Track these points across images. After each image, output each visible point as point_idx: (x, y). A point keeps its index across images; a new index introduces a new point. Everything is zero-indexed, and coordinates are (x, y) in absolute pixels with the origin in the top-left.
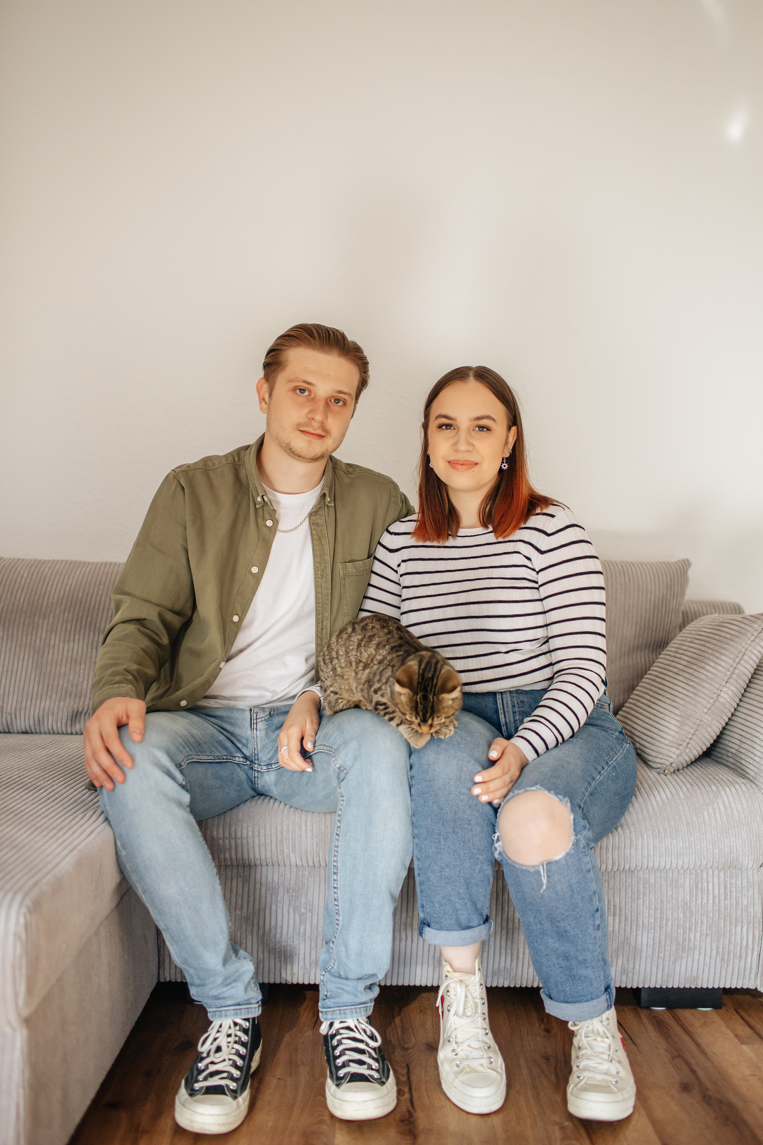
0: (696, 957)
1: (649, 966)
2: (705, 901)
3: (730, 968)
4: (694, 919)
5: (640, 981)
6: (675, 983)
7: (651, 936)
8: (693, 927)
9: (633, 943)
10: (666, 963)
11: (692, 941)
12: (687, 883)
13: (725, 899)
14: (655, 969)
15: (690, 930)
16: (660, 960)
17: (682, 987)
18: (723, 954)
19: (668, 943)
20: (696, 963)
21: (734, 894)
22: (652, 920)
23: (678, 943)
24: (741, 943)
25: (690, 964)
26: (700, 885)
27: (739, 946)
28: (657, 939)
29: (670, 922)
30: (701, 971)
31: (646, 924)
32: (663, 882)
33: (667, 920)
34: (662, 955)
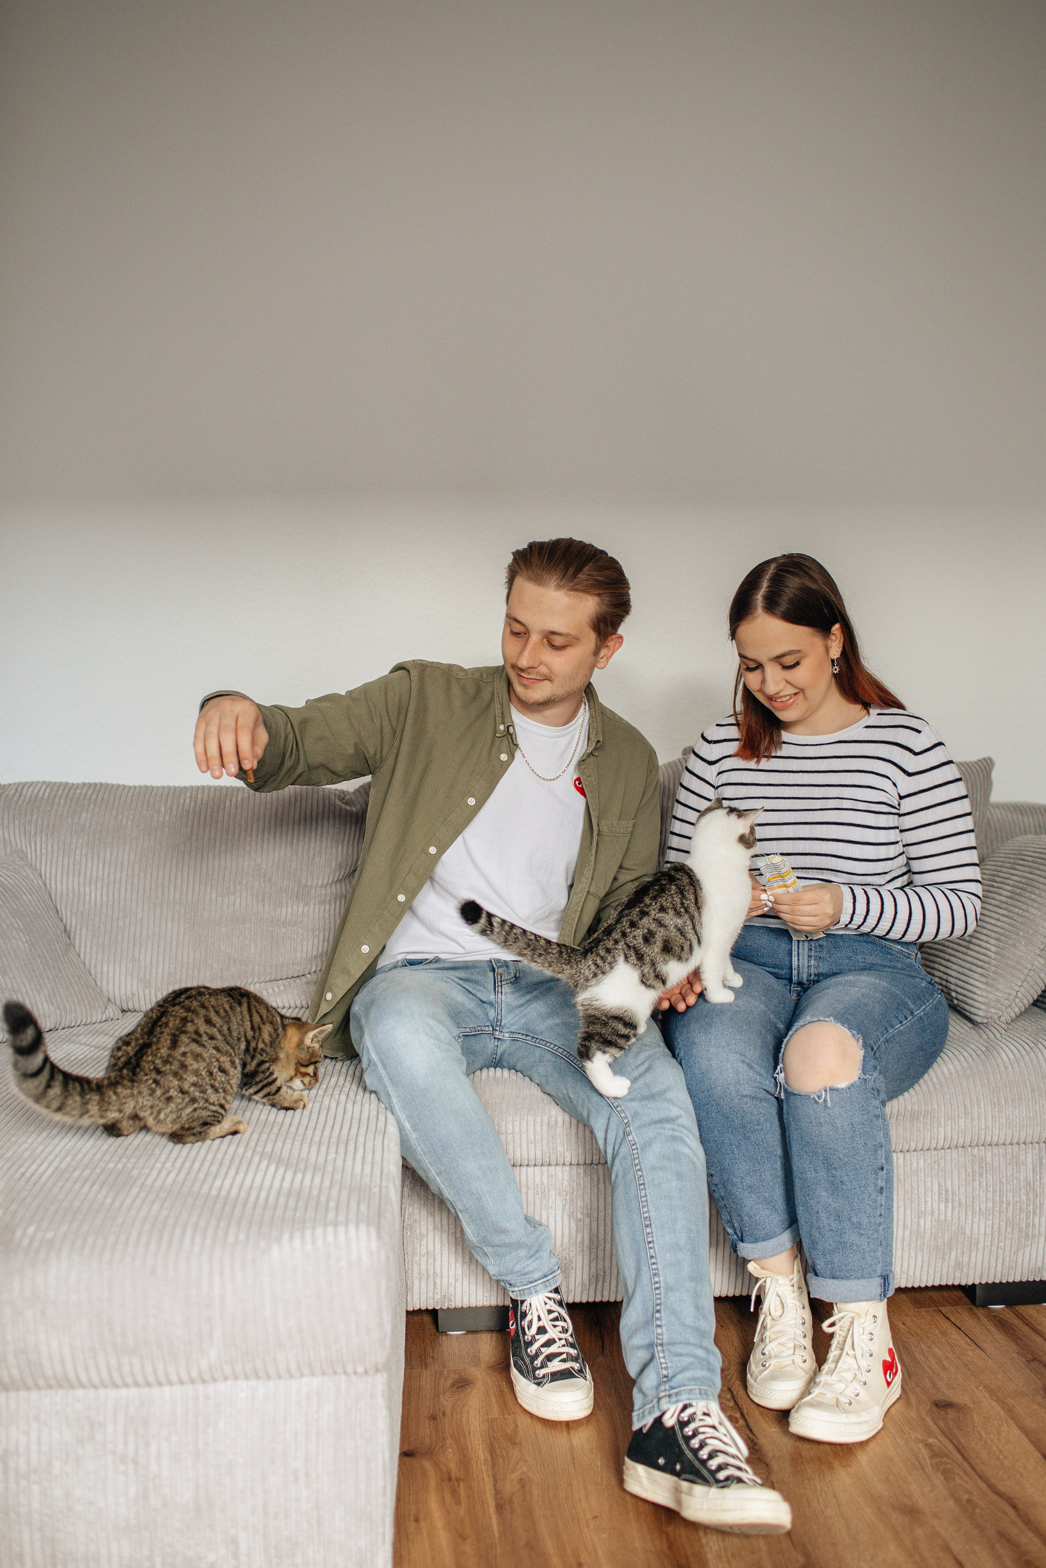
1: (987, 1257)
5: (977, 1276)
6: (1016, 1276)
7: (990, 1223)
8: (1038, 1211)
9: (968, 1233)
10: (1007, 1254)
11: (1037, 1226)
12: (1030, 1160)
14: (994, 1261)
16: (999, 1250)
17: (1024, 1280)
19: (1009, 1230)
22: (990, 1205)
23: (1020, 1230)
25: (1034, 1253)
29: (1011, 1205)
31: (984, 1210)
32: (1001, 1159)
33: (1008, 1204)
34: (1002, 1244)
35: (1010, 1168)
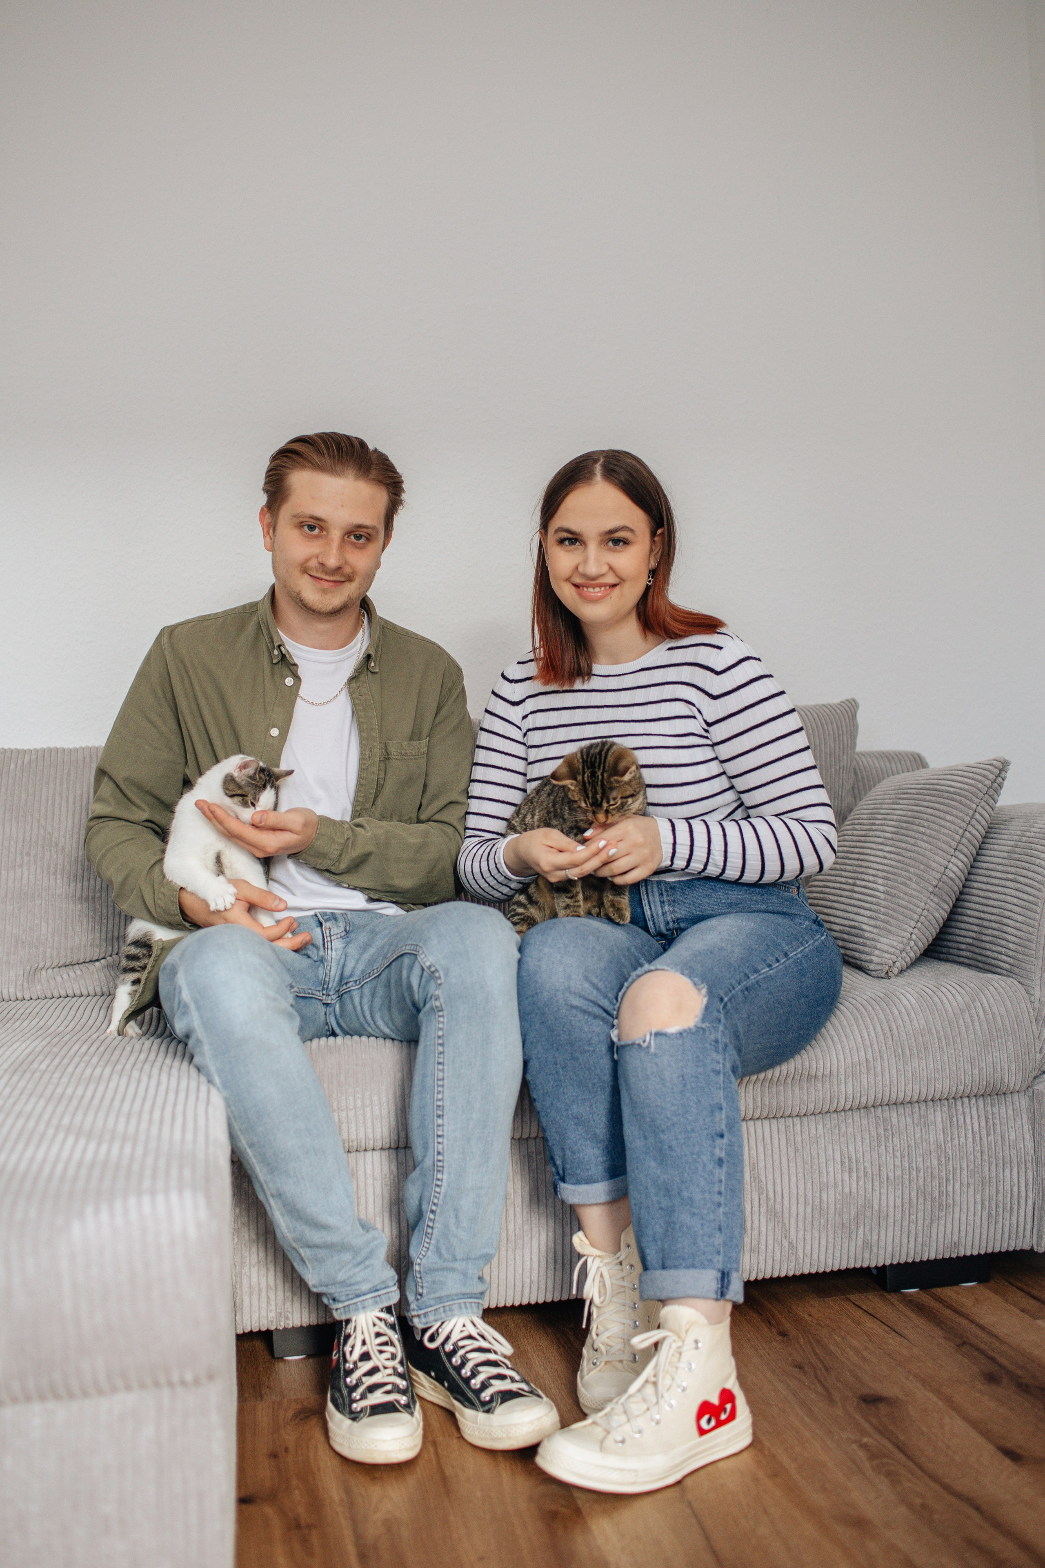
0: (957, 1216)
1: (898, 1234)
2: (962, 1140)
3: (1000, 1225)
4: (951, 1166)
5: (887, 1256)
6: (931, 1253)
7: (899, 1193)
8: (951, 1177)
9: (876, 1207)
10: (920, 1228)
11: (951, 1195)
12: (939, 1119)
13: (988, 1135)
14: (906, 1237)
15: (947, 1180)
16: (911, 1224)
17: (940, 1257)
18: (990, 1207)
19: (921, 1200)
20: (956, 1223)
21: (998, 1127)
22: (898, 1173)
23: (933, 1199)
24: (1011, 1190)
25: (949, 1226)
26: (955, 1119)
27: (1009, 1195)
29: (922, 1172)
30: (963, 1234)
31: (892, 1178)
32: (908, 1120)
33: (918, 1170)
34: (913, 1217)
35: (918, 1129)
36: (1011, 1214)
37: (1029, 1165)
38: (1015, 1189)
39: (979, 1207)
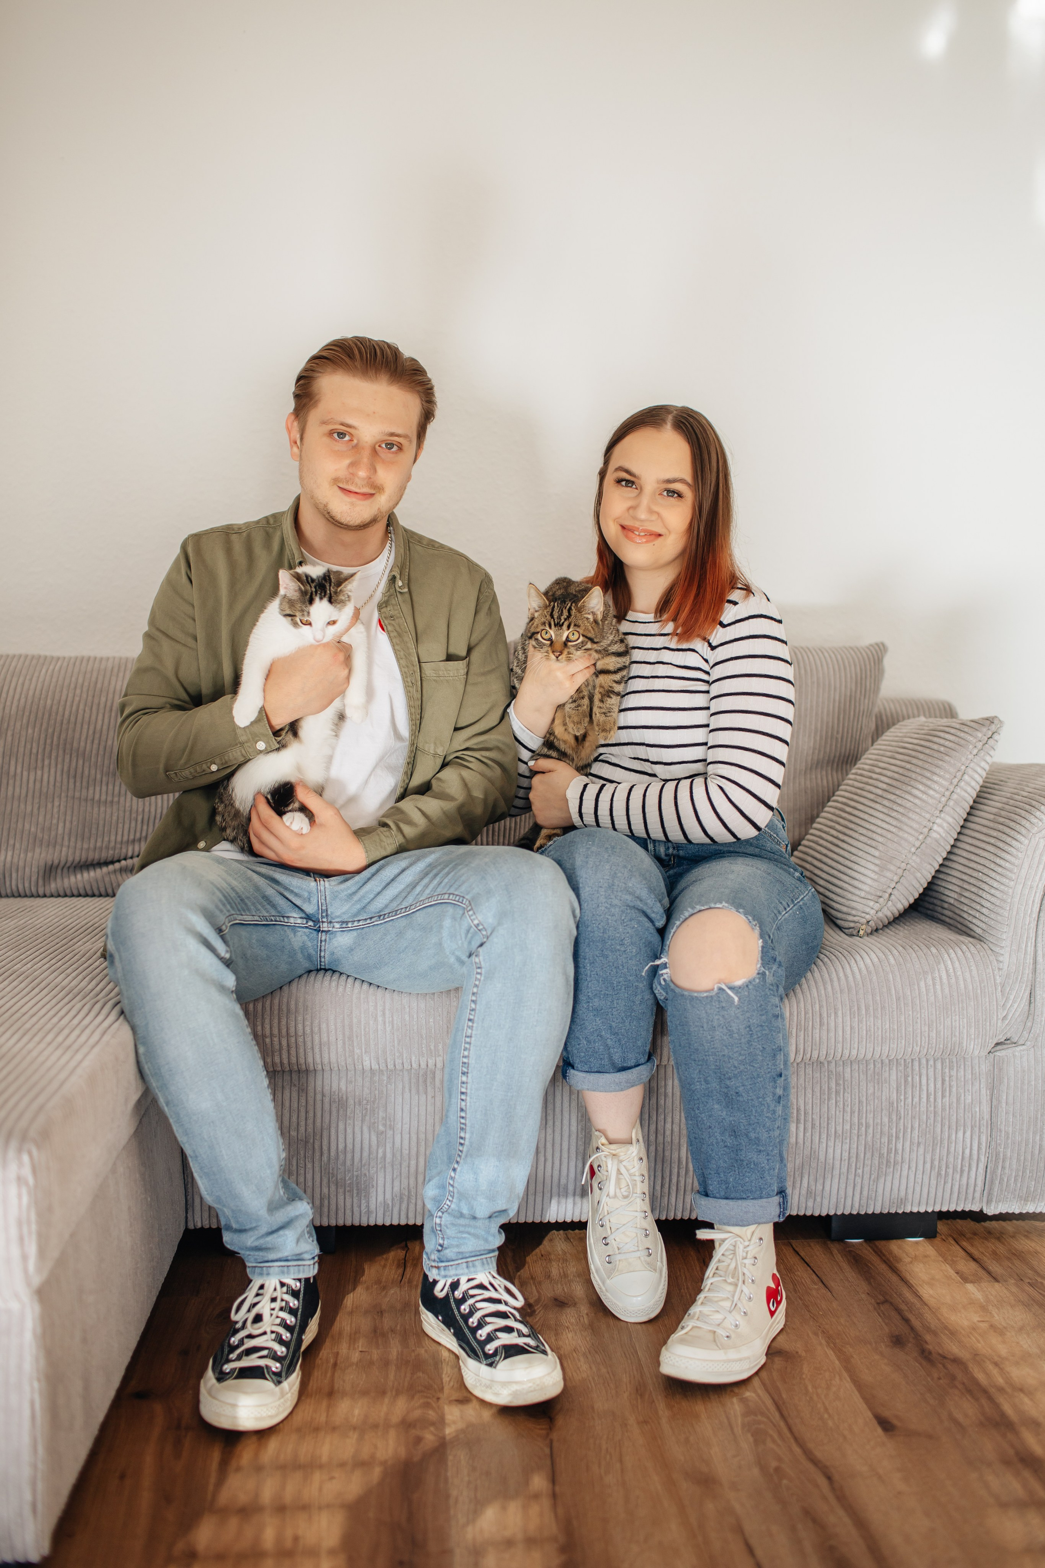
0: (905, 1173)
1: (843, 1186)
2: (916, 1100)
3: (949, 1185)
4: (902, 1124)
5: (831, 1206)
6: (876, 1208)
7: (846, 1147)
8: (901, 1135)
9: (822, 1158)
10: (866, 1182)
11: (900, 1152)
12: (893, 1077)
13: (943, 1096)
14: (851, 1191)
15: (897, 1138)
16: (857, 1178)
17: (885, 1211)
18: (940, 1167)
19: (869, 1155)
20: (904, 1181)
21: (954, 1090)
22: (847, 1127)
23: (881, 1156)
24: (963, 1153)
25: (896, 1183)
26: (910, 1079)
27: (960, 1157)
28: (854, 1151)
29: (871, 1128)
30: (910, 1191)
31: (840, 1132)
32: (861, 1076)
33: (867, 1127)
34: (860, 1171)
35: (870, 1085)
36: (961, 1176)
37: (983, 1129)
38: (967, 1151)
39: (928, 1165)
